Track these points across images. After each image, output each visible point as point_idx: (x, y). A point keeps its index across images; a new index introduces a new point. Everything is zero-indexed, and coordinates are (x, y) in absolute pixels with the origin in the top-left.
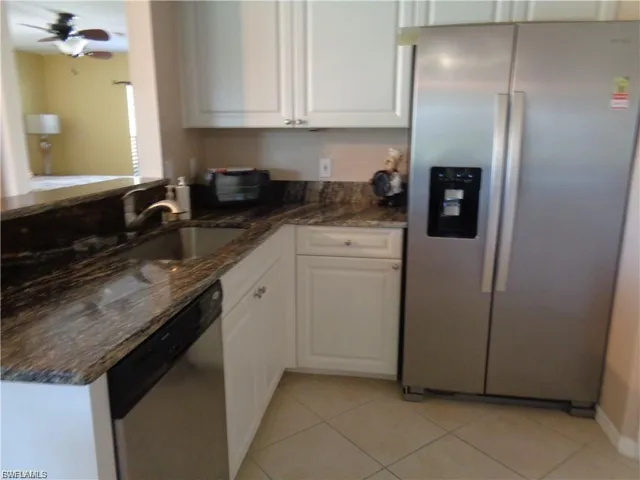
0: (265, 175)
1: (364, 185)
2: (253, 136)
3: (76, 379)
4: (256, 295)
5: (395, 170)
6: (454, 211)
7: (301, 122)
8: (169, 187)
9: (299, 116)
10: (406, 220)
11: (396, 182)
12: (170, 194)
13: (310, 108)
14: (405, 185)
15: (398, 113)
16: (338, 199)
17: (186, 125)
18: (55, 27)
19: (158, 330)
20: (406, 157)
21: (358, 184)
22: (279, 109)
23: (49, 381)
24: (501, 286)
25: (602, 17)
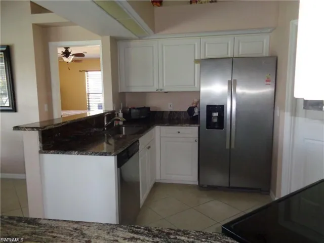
0: (149, 108)
1: (184, 112)
2: (144, 94)
3: (113, 154)
4: (147, 148)
5: (196, 107)
6: (215, 120)
7: (161, 90)
8: (116, 113)
9: (161, 87)
10: (199, 124)
11: (196, 110)
12: (116, 115)
13: (164, 85)
14: (199, 112)
15: (196, 86)
16: (175, 118)
17: (120, 91)
18: (64, 53)
19: (123, 151)
20: (199, 102)
21: (183, 112)
22: (154, 85)
23: (106, 155)
24: (233, 146)
25: (264, 55)
